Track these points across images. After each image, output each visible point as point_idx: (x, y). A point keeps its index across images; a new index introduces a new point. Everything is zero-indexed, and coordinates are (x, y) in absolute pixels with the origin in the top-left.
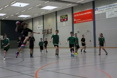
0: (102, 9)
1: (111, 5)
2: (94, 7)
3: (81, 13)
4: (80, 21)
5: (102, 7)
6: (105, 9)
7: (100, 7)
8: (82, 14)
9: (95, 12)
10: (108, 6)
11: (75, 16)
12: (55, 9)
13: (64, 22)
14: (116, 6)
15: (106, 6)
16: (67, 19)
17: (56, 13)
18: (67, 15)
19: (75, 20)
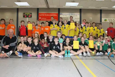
0: (66, 15)
7: (64, 13)
11: (40, 15)
12: (23, 6)
13: (27, 18)
14: (76, 15)
15: (68, 14)
16: (31, 16)
17: (18, 10)
18: (31, 13)
19: (40, 18)
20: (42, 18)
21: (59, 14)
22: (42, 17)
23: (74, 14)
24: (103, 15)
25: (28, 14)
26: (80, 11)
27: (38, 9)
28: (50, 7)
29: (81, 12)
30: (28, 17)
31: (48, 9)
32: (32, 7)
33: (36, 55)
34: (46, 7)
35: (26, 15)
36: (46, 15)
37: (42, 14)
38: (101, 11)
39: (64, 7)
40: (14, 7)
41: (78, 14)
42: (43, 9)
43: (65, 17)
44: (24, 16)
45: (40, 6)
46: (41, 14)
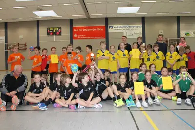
0: (118, 28)
1: (130, 26)
2: (107, 24)
3: (86, 28)
4: (85, 38)
5: (119, 26)
6: (122, 28)
7: (116, 26)
8: (88, 30)
9: (109, 30)
10: (126, 26)
11: (75, 30)
12: (46, 17)
13: (54, 36)
14: (136, 28)
15: (123, 26)
16: (60, 33)
17: (38, 23)
18: (61, 28)
19: (75, 35)
20: (78, 36)
21: (107, 28)
22: (78, 33)
23: (132, 26)
24: (182, 25)
25: (55, 29)
26: (143, 20)
27: (71, 21)
28: (92, 17)
29: (144, 22)
30: (55, 34)
31: (89, 19)
32: (61, 17)
33: (69, 105)
34: (86, 17)
35: (53, 31)
36: (84, 30)
37: (78, 28)
38: (179, 19)
39: (114, 15)
40: (33, 18)
41: (138, 26)
42: (80, 20)
43: (117, 31)
44: (49, 34)
45: (74, 16)
46: (76, 28)
